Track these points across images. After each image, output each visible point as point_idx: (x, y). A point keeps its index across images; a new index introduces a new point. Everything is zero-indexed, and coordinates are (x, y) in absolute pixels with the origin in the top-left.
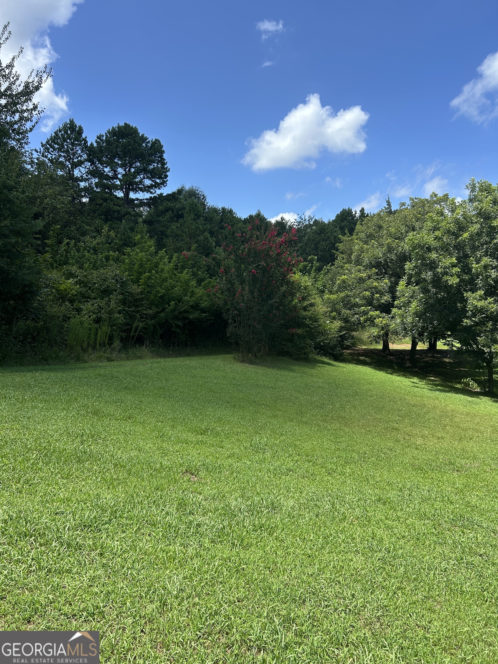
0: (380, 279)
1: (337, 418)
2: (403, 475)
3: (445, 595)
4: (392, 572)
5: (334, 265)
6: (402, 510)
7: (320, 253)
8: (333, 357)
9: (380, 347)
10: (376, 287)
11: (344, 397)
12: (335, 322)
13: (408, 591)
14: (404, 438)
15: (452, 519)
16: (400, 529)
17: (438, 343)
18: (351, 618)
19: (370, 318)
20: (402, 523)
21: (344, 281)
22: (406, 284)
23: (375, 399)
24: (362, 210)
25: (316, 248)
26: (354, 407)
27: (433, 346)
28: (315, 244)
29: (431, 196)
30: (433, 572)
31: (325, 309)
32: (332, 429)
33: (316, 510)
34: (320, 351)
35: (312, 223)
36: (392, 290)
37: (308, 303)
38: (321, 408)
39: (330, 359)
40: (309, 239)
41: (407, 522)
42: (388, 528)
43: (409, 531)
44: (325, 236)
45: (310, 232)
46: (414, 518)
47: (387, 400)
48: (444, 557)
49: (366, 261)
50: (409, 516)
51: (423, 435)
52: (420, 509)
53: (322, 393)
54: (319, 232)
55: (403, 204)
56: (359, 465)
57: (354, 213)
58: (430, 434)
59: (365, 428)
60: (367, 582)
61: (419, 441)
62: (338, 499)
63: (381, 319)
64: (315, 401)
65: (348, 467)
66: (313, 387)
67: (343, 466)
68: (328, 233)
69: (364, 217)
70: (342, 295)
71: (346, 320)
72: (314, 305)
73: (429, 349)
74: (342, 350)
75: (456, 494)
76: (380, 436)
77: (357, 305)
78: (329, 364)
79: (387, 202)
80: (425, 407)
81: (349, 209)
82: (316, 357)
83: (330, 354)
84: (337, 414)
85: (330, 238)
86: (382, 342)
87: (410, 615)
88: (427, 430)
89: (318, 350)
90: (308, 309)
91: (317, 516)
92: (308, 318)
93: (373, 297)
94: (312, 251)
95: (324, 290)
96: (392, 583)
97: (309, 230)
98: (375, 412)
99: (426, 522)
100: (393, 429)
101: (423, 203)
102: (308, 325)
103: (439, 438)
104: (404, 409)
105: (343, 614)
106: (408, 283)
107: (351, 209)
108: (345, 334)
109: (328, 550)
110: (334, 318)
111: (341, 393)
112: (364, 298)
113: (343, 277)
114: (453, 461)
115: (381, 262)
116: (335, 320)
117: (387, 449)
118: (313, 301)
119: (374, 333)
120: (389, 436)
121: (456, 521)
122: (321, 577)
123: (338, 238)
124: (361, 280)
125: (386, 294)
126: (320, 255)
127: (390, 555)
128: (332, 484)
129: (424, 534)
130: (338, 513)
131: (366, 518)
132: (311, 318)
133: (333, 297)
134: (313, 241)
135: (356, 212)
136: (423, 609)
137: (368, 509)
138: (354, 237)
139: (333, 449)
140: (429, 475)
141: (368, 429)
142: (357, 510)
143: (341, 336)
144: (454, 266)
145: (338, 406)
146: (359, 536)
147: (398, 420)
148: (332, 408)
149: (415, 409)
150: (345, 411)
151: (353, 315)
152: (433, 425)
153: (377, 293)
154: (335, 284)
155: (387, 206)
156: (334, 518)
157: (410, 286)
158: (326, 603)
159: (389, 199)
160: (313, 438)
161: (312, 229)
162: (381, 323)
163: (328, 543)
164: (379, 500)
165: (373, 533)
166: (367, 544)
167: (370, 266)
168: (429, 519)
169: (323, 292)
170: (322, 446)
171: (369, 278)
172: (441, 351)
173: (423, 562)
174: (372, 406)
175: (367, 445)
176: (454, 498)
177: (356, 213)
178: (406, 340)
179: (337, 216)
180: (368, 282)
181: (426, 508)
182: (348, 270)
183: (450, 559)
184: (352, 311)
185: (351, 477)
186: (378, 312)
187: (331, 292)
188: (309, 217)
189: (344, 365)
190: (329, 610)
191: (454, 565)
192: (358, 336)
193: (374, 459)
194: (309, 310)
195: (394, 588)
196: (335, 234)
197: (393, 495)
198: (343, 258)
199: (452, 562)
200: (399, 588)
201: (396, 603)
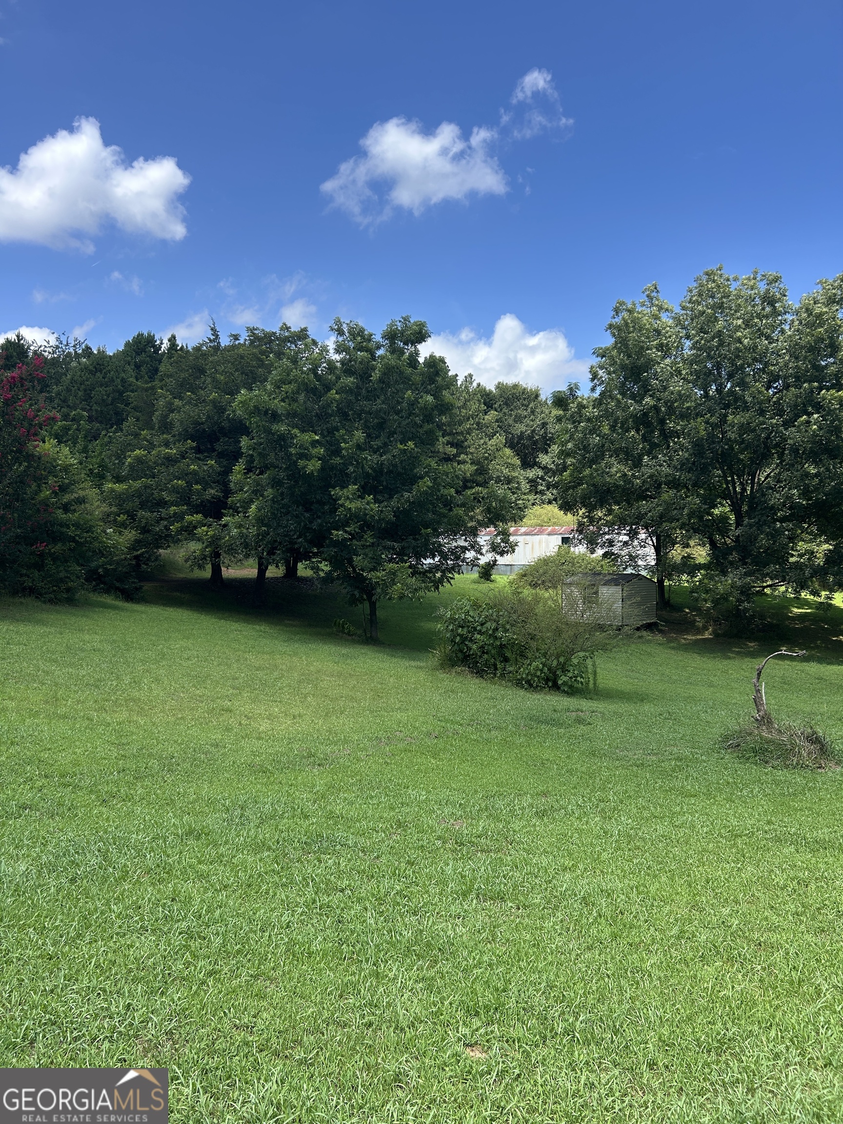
0: (203, 460)
1: (126, 701)
2: (234, 784)
3: (284, 965)
4: (201, 949)
5: (122, 430)
6: (226, 843)
7: (95, 407)
8: (122, 595)
9: (207, 573)
10: (195, 473)
11: (141, 664)
12: (126, 532)
13: (226, 974)
14: (240, 724)
15: (305, 843)
16: (222, 873)
17: (300, 566)
18: (121, 1046)
19: (188, 527)
20: (225, 865)
21: (139, 460)
22: (244, 469)
23: (195, 664)
24: (172, 340)
25: (88, 398)
26: (157, 680)
27: (291, 571)
28: (85, 390)
29: (281, 329)
30: (267, 934)
31: (105, 508)
32: (114, 722)
33: (71, 871)
34: (98, 585)
35: (80, 351)
36: (222, 479)
37: (73, 497)
38: (97, 687)
39: (117, 597)
40: (72, 381)
41: (233, 861)
42: (201, 876)
43: (236, 876)
44: (104, 378)
45: (75, 367)
46: (245, 852)
47: (215, 663)
48: (290, 906)
49: (178, 428)
50: (237, 851)
51: (270, 714)
52: (256, 835)
53: (99, 660)
54: (91, 368)
55: (236, 337)
56: (159, 779)
57: (158, 342)
58: (282, 712)
59: (174, 715)
60: (156, 976)
61: (264, 726)
62: (115, 844)
63: (205, 528)
64: (84, 676)
65: (139, 784)
66: (83, 650)
67: (133, 785)
68: (109, 372)
69: (177, 351)
70: (137, 484)
71: (145, 530)
72: (84, 502)
73: (286, 576)
74: (139, 582)
75: (315, 802)
76: (201, 724)
77: (162, 503)
78: (115, 608)
79: (212, 329)
80: (277, 669)
81: (149, 335)
82: (91, 595)
83: (117, 589)
84: (125, 695)
85: (113, 381)
86: (210, 566)
87: (224, 1012)
88: (277, 706)
89: (94, 583)
90: (72, 508)
91: (73, 881)
92: (73, 525)
93: (190, 490)
94: (81, 403)
95: (104, 474)
96: (198, 968)
97: (74, 364)
98: (194, 686)
99: (266, 854)
100: (223, 710)
101: (269, 338)
102: (74, 537)
103: (294, 717)
104: (243, 675)
105: (106, 1044)
106: (249, 470)
107: (154, 335)
108: (143, 553)
109: (88, 938)
110: (123, 525)
111: (134, 658)
112: (175, 490)
113: (137, 452)
114: (313, 751)
115: (204, 430)
116: (125, 528)
117: (211, 745)
118: (81, 493)
119: (195, 552)
120: (215, 723)
121: (310, 845)
122: (71, 990)
123: (129, 383)
124: (170, 461)
125: (213, 485)
126: (96, 411)
127: (200, 922)
128: (108, 819)
129: (260, 875)
130: (114, 867)
131: (164, 868)
132: (77, 525)
133: (119, 487)
134: (81, 384)
135: (162, 341)
136: (248, 997)
137: (169, 851)
138: (157, 383)
139: (113, 757)
140: (276, 779)
141: (180, 716)
142: (149, 856)
143: (136, 558)
144: (314, 443)
145: (127, 680)
146: (149, 901)
147: (232, 694)
148: (117, 685)
149: (260, 674)
150: (140, 689)
151: (157, 520)
152: (288, 697)
153: (196, 484)
154: (124, 463)
155: (212, 337)
156: (105, 879)
157: (251, 474)
158: (75, 1034)
159: (214, 325)
160: (77, 743)
161: (79, 363)
162: (206, 535)
163: (91, 925)
164: (190, 832)
165: (175, 891)
166: (163, 912)
167: (186, 435)
168: (269, 849)
169: (102, 477)
170: (92, 756)
171: (183, 457)
172: (304, 580)
173: (254, 920)
174: (189, 675)
175: (175, 742)
176: (310, 807)
177: (162, 343)
178: (249, 563)
179: (127, 344)
180: (182, 465)
181: (266, 833)
182: (147, 441)
183: (297, 906)
184: (155, 514)
185: (144, 801)
186: (199, 517)
187: (118, 479)
188: (76, 340)
189: (143, 608)
190: (81, 1044)
191: (301, 915)
192: (169, 557)
193: (187, 765)
194: (75, 511)
195: (201, 976)
196: (123, 375)
197: (213, 821)
198: (138, 420)
199: (300, 910)
200: (210, 974)
201: (202, 1000)
